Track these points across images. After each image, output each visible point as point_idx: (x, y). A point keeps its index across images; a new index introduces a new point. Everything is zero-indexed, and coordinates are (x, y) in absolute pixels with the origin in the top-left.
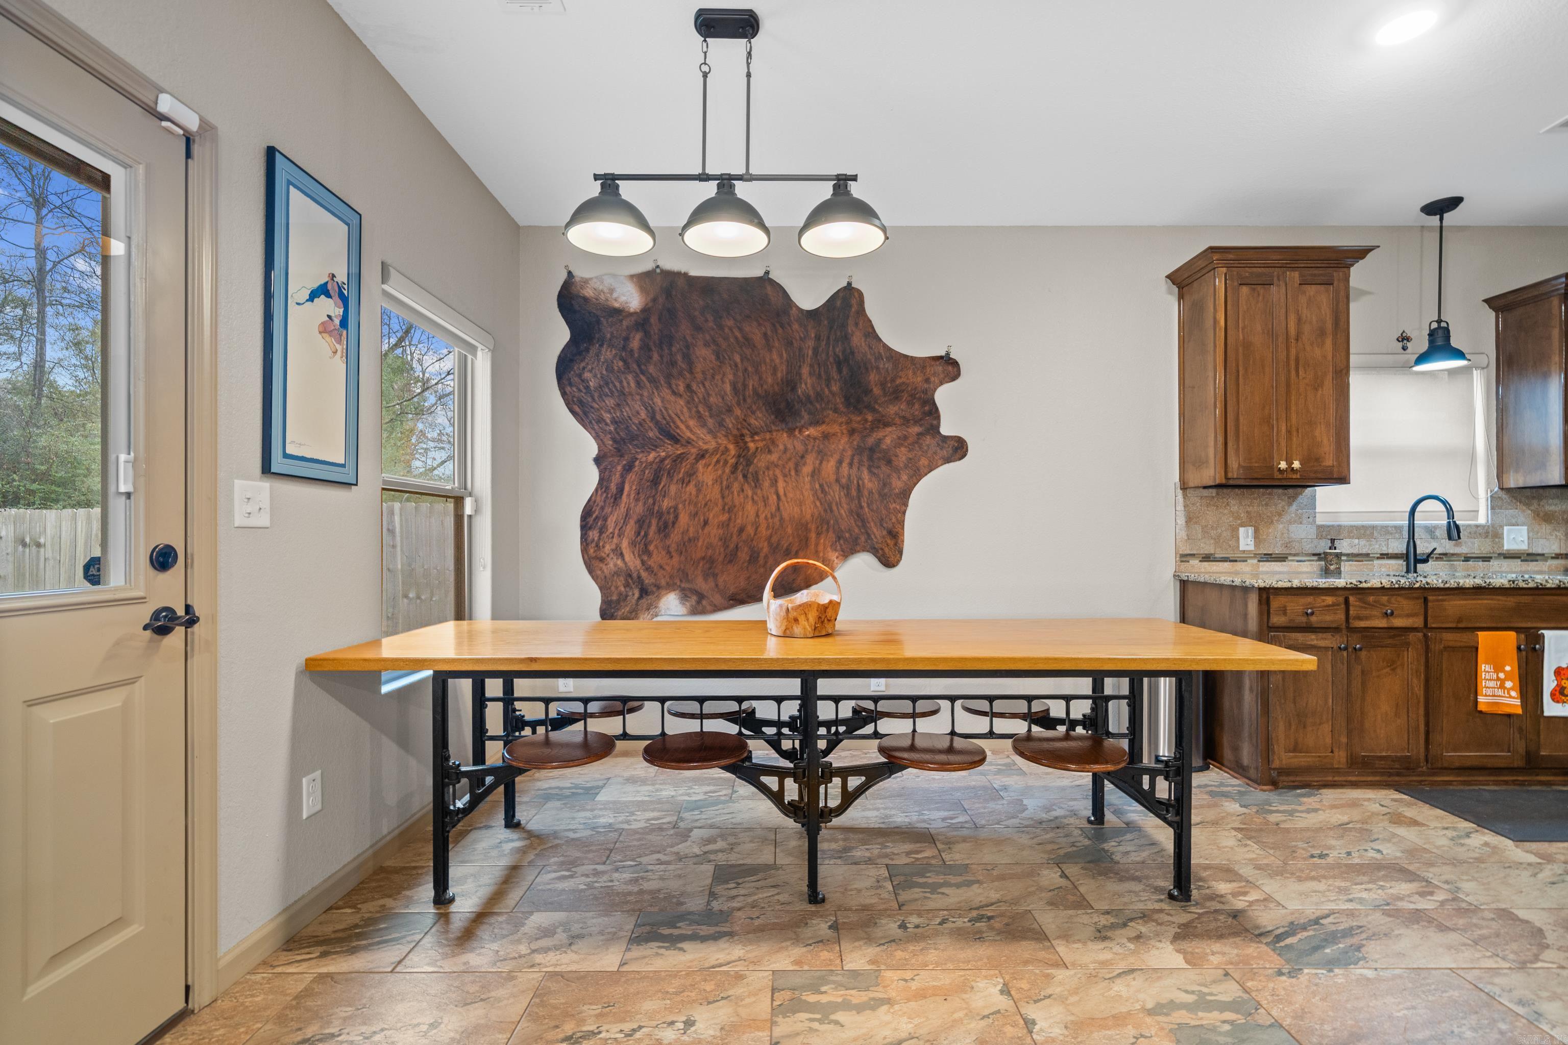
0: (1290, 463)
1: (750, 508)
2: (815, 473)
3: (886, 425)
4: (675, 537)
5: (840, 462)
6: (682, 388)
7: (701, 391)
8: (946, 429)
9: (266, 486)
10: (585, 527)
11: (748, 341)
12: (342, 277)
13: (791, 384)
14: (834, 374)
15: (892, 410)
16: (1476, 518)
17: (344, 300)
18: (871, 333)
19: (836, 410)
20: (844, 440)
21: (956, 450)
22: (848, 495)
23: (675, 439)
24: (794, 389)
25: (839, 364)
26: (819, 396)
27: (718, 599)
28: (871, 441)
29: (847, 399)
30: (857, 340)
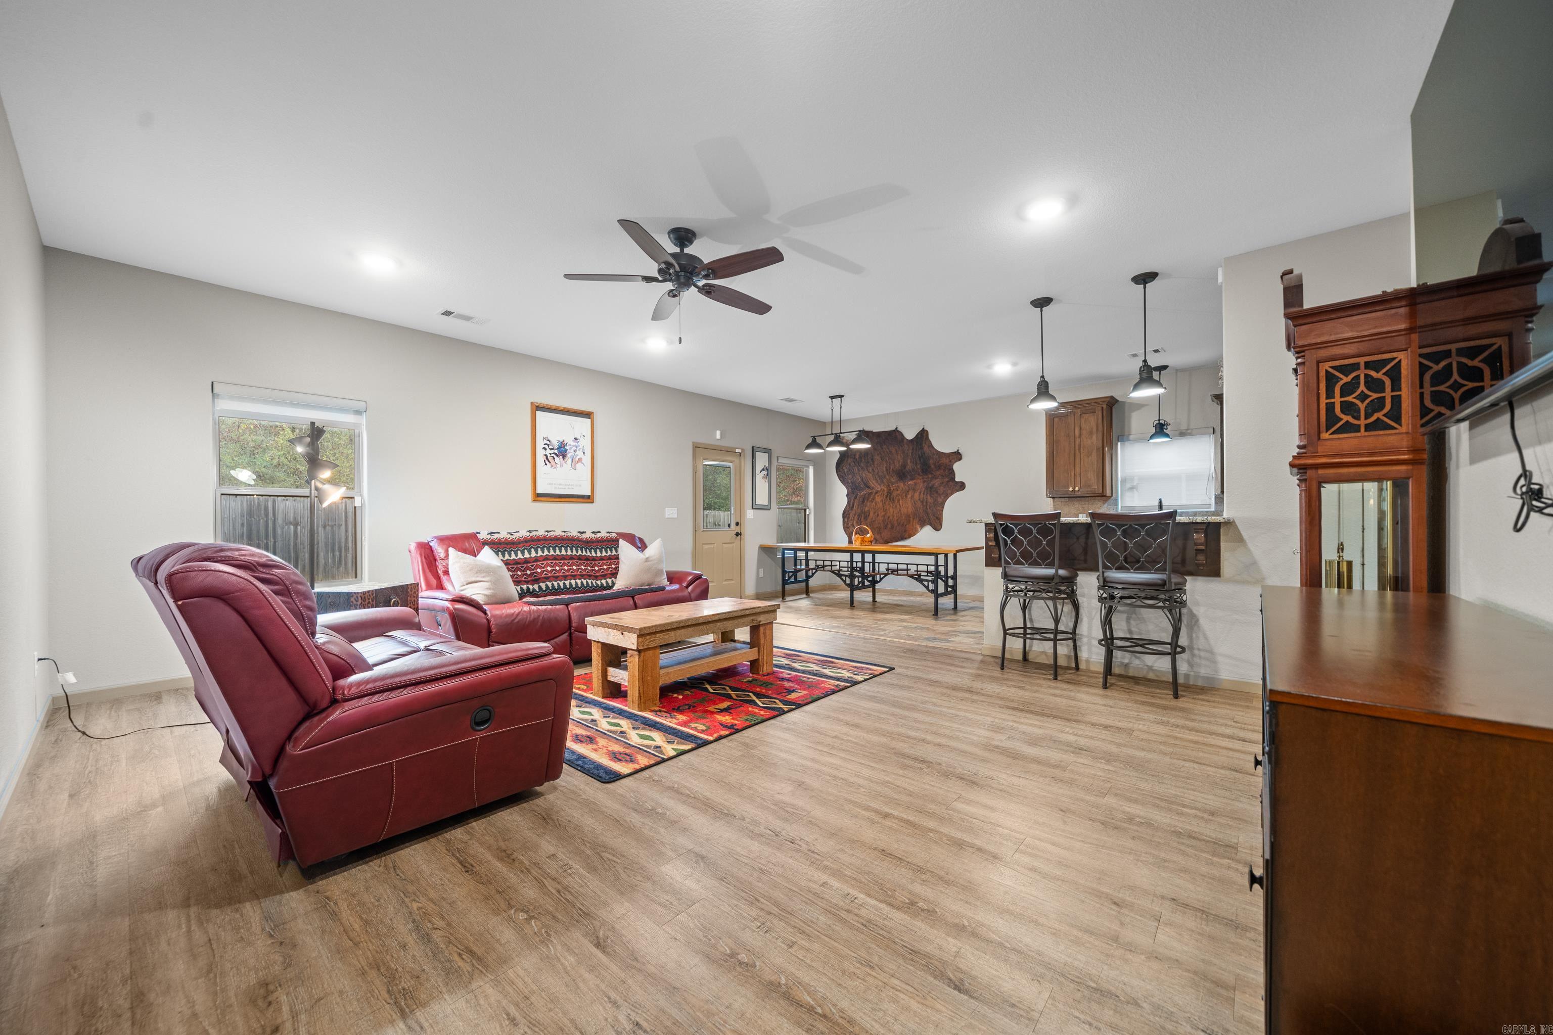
0: (1074, 488)
1: (891, 510)
2: (912, 497)
3: (936, 479)
4: (869, 520)
5: (920, 493)
6: (871, 470)
7: (876, 471)
8: (957, 480)
9: (752, 511)
10: (844, 517)
11: (891, 452)
12: (767, 465)
13: (904, 466)
14: (918, 462)
15: (938, 473)
16: (1210, 508)
17: (767, 470)
18: (931, 446)
19: (919, 474)
20: (922, 484)
21: (961, 486)
22: (923, 504)
23: (869, 487)
24: (905, 468)
25: (920, 458)
26: (913, 470)
27: (881, 541)
28: (930, 485)
29: (923, 472)
30: (926, 448)
